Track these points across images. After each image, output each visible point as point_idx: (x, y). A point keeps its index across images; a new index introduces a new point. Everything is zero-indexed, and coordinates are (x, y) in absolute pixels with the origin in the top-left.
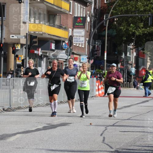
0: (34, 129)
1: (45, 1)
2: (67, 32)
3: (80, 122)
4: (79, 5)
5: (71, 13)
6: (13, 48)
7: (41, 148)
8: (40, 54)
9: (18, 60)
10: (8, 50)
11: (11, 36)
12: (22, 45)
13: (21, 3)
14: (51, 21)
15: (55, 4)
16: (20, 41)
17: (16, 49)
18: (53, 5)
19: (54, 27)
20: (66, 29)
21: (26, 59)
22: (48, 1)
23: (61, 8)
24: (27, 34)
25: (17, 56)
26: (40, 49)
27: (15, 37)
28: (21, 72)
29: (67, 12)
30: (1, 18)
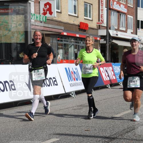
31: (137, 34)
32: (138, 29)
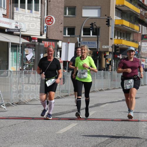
0: (116, 101)
1: (124, 25)
2: (137, 44)
3: (145, 97)
4: (145, 27)
5: (140, 33)
6: (104, 54)
7: (120, 111)
8: (121, 57)
9: (108, 61)
10: (101, 56)
11: (103, 46)
12: (110, 53)
13: (109, 26)
14: (128, 38)
15: (130, 27)
16: (108, 50)
17: (106, 55)
18: (129, 27)
19: (129, 41)
20: (137, 42)
21: (112, 60)
22: (126, 25)
23: (134, 29)
24: (112, 45)
25: (107, 59)
26: (121, 55)
27: (106, 47)
28: (109, 69)
29: (138, 32)
30: (97, 36)
31: (13, 19)
32: (15, 8)
